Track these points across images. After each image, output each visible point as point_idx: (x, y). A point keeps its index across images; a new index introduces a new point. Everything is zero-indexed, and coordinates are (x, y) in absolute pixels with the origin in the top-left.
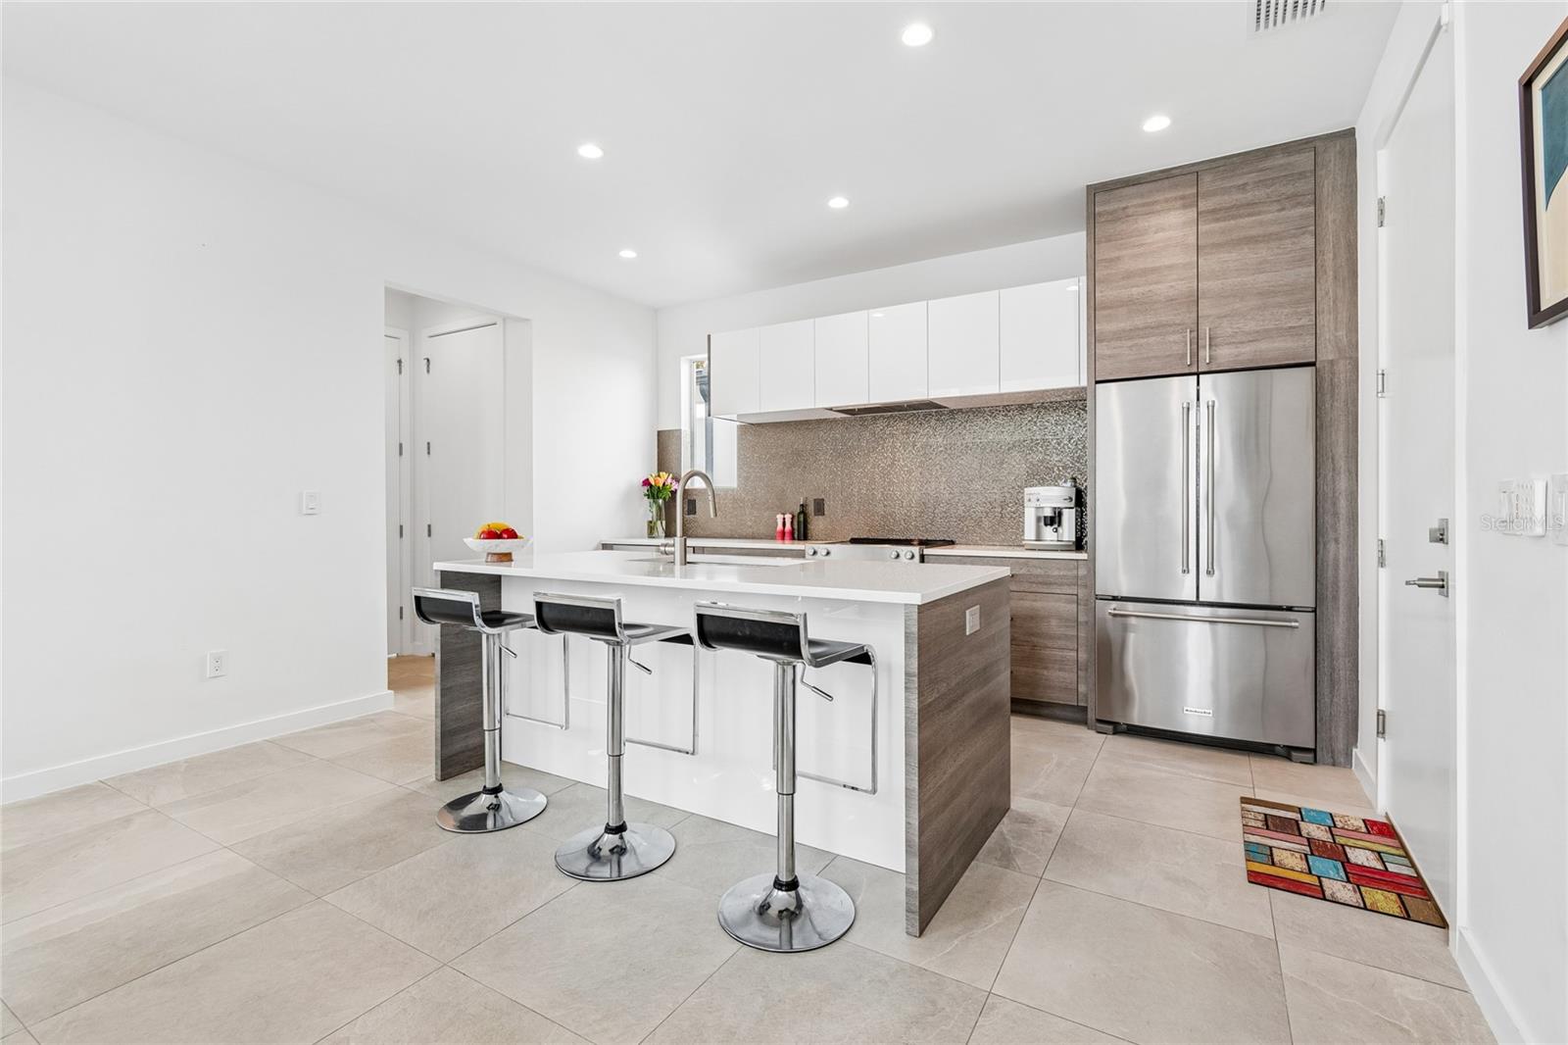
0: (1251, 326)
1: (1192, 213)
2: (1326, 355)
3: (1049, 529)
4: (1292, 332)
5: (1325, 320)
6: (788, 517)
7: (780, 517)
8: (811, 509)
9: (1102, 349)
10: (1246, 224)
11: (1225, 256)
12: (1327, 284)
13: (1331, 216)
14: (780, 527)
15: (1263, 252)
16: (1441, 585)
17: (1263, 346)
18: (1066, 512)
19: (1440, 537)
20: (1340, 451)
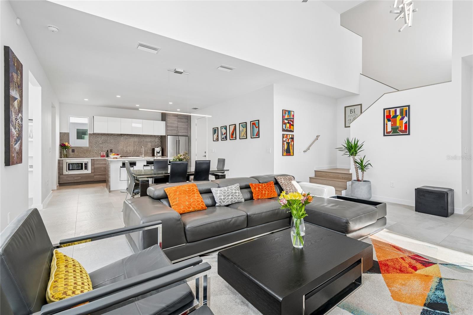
0: (183, 131)
1: (177, 118)
2: (189, 135)
3: (158, 154)
4: (186, 133)
5: (189, 132)
6: (104, 153)
7: (102, 153)
8: (109, 151)
9: (168, 131)
10: (182, 120)
11: (181, 123)
12: (189, 128)
13: (189, 121)
14: (102, 155)
15: (183, 124)
16: (205, 156)
17: (183, 133)
18: (160, 151)
19: (205, 152)
20: (190, 145)
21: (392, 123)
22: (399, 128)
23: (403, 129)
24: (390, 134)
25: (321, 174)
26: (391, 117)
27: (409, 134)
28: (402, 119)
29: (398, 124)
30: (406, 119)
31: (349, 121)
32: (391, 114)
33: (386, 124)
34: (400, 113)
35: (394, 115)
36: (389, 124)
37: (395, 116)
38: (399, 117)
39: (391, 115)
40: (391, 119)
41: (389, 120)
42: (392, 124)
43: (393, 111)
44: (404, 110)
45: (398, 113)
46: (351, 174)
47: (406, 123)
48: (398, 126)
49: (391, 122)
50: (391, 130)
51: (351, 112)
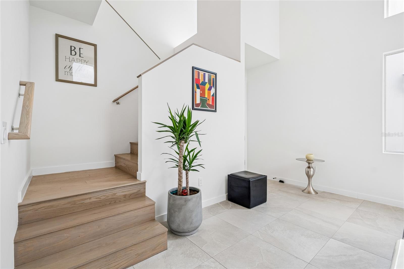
21: (201, 92)
22: (208, 100)
23: (211, 104)
24: (199, 108)
25: (52, 206)
26: (200, 83)
27: (215, 111)
28: (210, 89)
29: (206, 96)
30: (213, 91)
31: (68, 70)
32: (200, 78)
33: (195, 91)
34: (208, 79)
35: (203, 81)
36: (198, 92)
37: (204, 84)
38: (207, 86)
39: (200, 80)
40: (200, 86)
41: (198, 87)
42: (201, 94)
43: (201, 74)
44: (212, 78)
45: (207, 80)
46: (144, 183)
47: (213, 96)
48: (207, 97)
49: (199, 90)
50: (199, 103)
51: (73, 53)
